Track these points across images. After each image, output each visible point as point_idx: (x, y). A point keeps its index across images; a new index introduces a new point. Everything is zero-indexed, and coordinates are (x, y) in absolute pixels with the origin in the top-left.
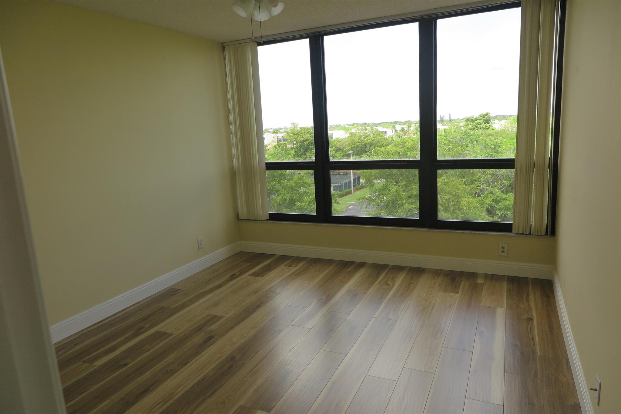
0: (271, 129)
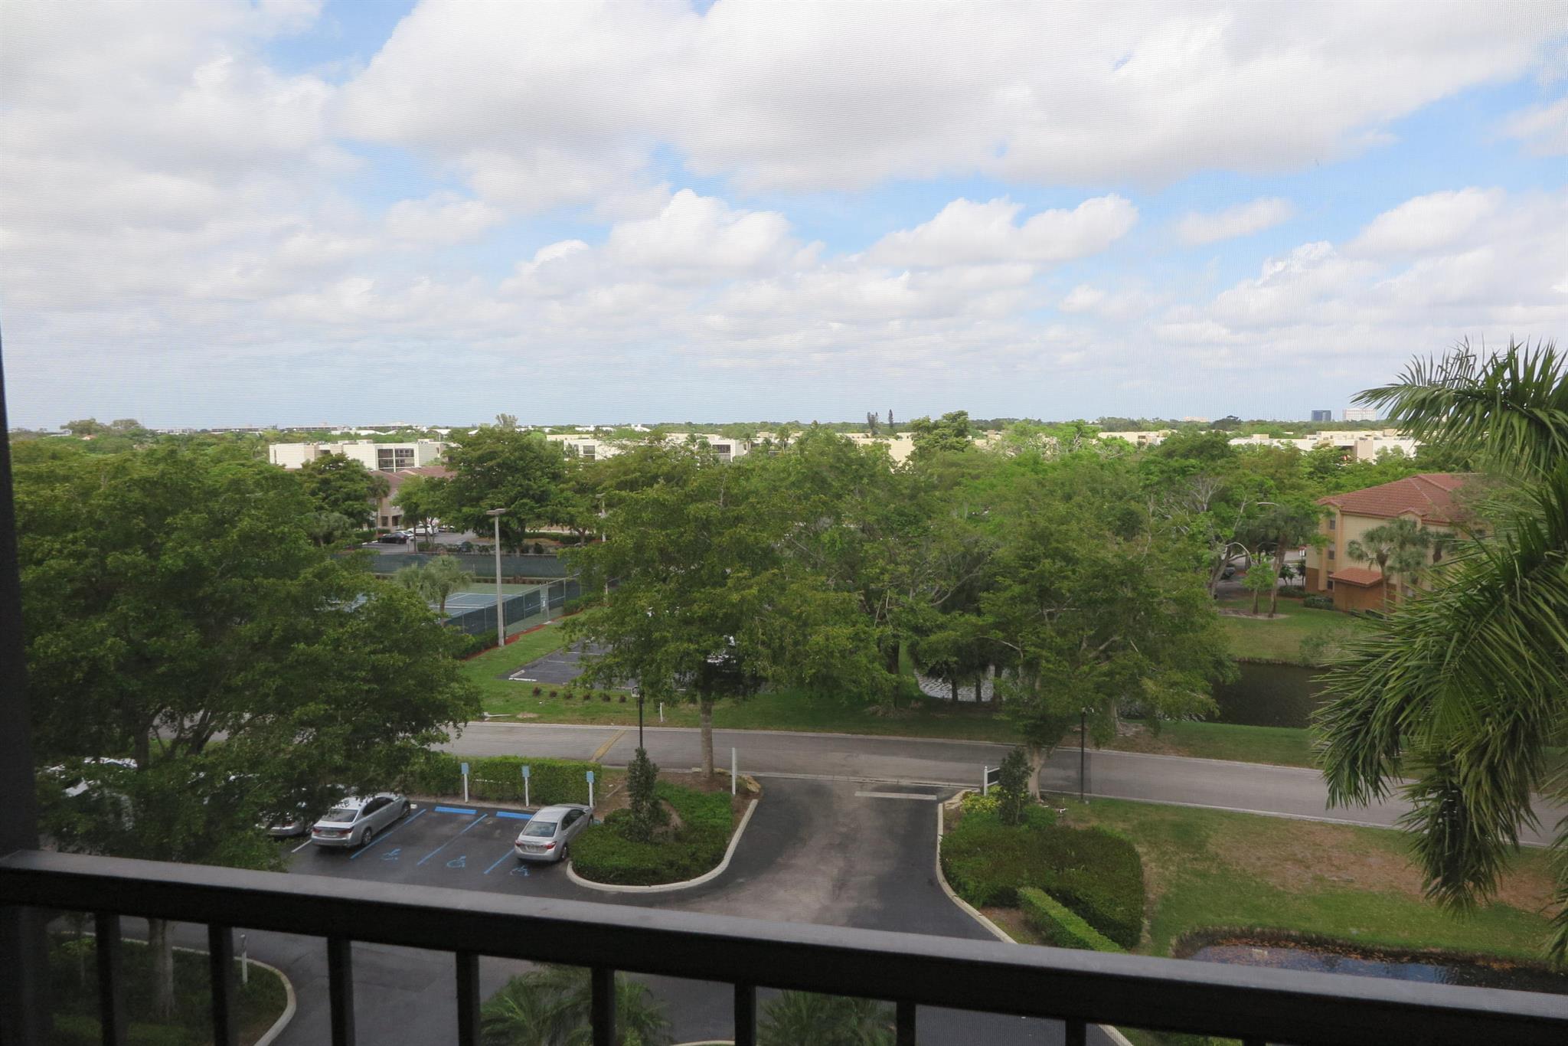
0: (447, 428)
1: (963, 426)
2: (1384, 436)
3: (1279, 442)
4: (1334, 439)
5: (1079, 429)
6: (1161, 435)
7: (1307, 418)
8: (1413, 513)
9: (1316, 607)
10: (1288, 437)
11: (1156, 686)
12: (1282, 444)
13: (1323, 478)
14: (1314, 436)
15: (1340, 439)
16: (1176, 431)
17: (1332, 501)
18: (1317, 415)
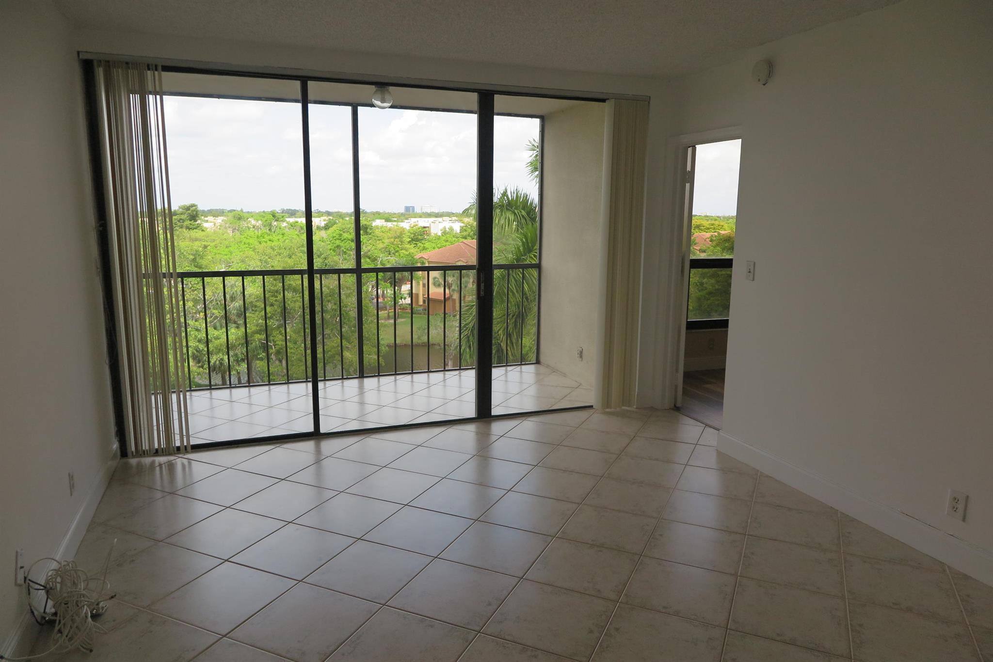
1: (195, 213)
2: (444, 221)
3: (392, 224)
4: (419, 222)
5: (274, 216)
6: (322, 220)
7: (402, 211)
8: (462, 261)
9: (418, 314)
10: (395, 221)
11: (351, 355)
12: (394, 225)
13: (416, 244)
14: (409, 221)
15: (423, 222)
16: (331, 218)
17: (423, 256)
18: (407, 209)
